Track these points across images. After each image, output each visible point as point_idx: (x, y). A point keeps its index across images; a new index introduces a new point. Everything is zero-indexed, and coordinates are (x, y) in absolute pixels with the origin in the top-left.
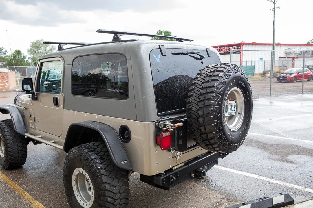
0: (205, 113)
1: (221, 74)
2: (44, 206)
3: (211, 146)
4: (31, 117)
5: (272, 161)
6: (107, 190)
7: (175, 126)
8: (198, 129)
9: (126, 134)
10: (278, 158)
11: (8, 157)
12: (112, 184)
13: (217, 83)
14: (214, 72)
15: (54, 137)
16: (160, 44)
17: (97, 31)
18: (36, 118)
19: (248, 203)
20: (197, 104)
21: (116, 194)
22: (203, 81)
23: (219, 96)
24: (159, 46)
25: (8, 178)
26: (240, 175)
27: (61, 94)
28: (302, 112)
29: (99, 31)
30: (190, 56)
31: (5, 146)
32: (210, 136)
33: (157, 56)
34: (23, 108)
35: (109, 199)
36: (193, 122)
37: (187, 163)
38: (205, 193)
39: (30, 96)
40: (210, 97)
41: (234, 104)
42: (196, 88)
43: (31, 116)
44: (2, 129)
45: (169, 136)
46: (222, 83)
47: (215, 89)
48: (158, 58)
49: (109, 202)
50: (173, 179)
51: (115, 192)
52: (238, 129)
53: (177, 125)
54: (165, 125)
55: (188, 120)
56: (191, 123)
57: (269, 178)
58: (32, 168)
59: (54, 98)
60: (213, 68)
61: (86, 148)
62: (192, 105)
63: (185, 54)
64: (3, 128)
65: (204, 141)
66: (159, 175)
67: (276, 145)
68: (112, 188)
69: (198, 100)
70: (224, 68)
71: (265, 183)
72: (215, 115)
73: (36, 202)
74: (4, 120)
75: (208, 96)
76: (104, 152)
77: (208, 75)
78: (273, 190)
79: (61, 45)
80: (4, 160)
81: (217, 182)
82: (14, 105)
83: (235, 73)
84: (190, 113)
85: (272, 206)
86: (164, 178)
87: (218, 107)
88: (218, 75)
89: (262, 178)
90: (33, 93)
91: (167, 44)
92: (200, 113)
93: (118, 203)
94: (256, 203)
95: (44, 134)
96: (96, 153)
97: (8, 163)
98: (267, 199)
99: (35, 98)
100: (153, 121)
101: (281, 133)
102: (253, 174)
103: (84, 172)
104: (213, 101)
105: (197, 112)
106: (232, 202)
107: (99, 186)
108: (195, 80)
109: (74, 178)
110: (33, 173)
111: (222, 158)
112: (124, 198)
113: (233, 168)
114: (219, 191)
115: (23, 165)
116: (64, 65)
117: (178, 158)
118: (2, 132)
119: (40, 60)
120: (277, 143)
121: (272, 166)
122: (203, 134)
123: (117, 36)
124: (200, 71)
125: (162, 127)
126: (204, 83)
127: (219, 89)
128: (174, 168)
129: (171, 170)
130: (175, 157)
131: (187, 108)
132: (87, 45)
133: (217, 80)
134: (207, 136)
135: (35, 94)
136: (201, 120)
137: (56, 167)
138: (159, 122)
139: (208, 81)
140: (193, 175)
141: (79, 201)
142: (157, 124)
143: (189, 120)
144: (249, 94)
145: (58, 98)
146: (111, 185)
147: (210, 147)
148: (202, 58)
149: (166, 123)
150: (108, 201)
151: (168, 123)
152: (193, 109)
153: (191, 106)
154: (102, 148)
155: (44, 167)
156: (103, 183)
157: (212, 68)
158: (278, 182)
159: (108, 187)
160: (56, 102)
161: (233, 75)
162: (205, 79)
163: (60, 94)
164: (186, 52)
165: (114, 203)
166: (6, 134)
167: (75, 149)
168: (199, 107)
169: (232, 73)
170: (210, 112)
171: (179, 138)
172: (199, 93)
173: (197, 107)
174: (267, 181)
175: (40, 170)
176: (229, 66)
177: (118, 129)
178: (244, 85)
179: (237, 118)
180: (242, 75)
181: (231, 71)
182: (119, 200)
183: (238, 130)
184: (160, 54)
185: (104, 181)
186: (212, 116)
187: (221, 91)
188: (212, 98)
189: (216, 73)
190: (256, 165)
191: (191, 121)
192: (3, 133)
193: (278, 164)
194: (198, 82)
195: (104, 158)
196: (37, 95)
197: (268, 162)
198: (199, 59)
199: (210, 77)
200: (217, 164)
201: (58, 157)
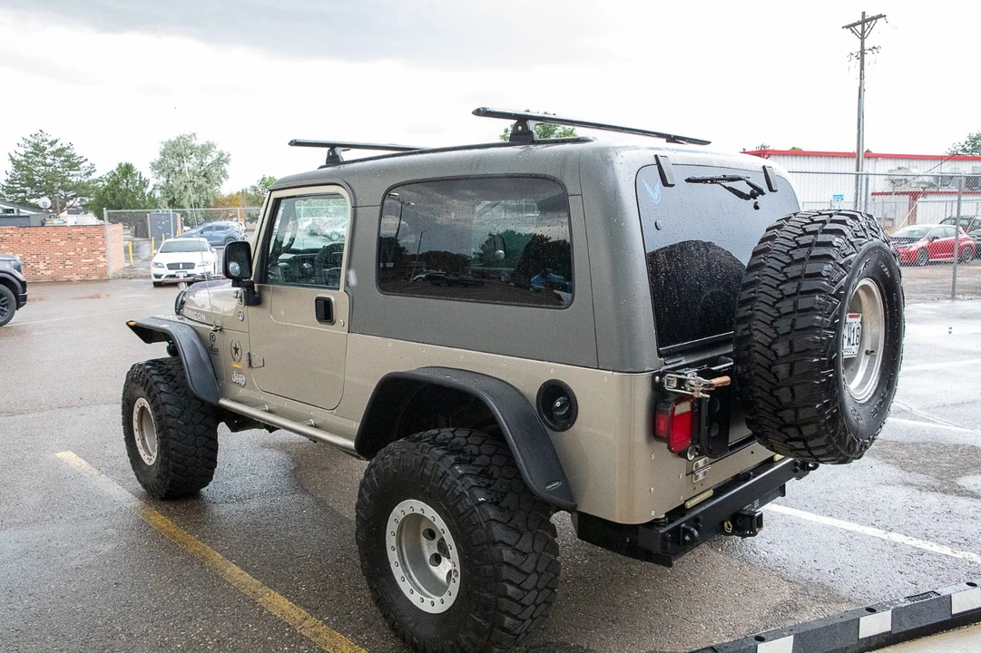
0: (796, 350)
1: (836, 240)
2: (295, 603)
3: (802, 443)
4: (236, 352)
5: (910, 490)
6: (508, 564)
7: (711, 385)
8: (771, 393)
9: (558, 404)
10: (927, 481)
11: (167, 463)
12: (517, 547)
13: (830, 266)
14: (815, 233)
15: (312, 411)
16: (659, 153)
17: (473, 113)
18: (252, 358)
19: (884, 608)
20: (769, 322)
21: (528, 574)
22: (786, 259)
23: (835, 301)
24: (656, 156)
25: (170, 522)
26: (831, 529)
27: (342, 290)
28: (964, 353)
29: (481, 112)
30: (725, 187)
31: (161, 433)
32: (804, 414)
33: (653, 188)
34: (212, 328)
35: (511, 590)
36: (756, 374)
37: (719, 491)
38: (745, 578)
39: (237, 292)
40: (812, 305)
41: (855, 326)
42: (767, 280)
43: (239, 351)
44: (152, 387)
45: (688, 413)
46: (841, 266)
47: (825, 283)
48: (654, 190)
49: (510, 598)
50: (692, 535)
51: (527, 571)
52: (870, 396)
53: (717, 381)
54: (681, 383)
55: (739, 369)
56: (747, 376)
57: (917, 538)
58: (230, 497)
59: (318, 300)
60: (809, 224)
61: (435, 443)
62: (754, 327)
63: (713, 181)
64: (156, 383)
65: (784, 430)
66: (655, 523)
67: (913, 444)
68: (520, 558)
69: (772, 312)
70: (843, 222)
71: (909, 552)
72: (824, 356)
73: (268, 592)
74: (153, 361)
75: (804, 303)
76: (489, 456)
77: (801, 243)
78: (938, 572)
79: (338, 150)
80: (154, 473)
81: (771, 546)
82: (175, 318)
83: (870, 237)
84: (748, 348)
85: (950, 618)
86: (668, 531)
87: (832, 334)
88: (829, 244)
89: (897, 537)
90: (249, 287)
91: (673, 153)
92: (782, 349)
93: (532, 599)
94: (906, 607)
95: (275, 402)
96: (468, 458)
97: (169, 481)
98: (934, 597)
99: (253, 299)
100: (646, 369)
101: (919, 412)
102: (868, 525)
103: (430, 513)
104: (820, 315)
105: (769, 347)
106: (829, 605)
107: (484, 549)
108: (759, 257)
109: (392, 527)
110: (237, 511)
111: (799, 478)
112: (546, 587)
113: (805, 508)
114: (783, 571)
115: (204, 490)
116: (355, 207)
117: (700, 475)
118: (152, 395)
119: (271, 191)
120: (913, 440)
121: (917, 504)
122: (784, 409)
123: (525, 127)
124: (768, 230)
125: (671, 386)
126: (788, 265)
127: (836, 283)
128: (689, 505)
129: (681, 510)
130: (693, 473)
131: (739, 334)
132: (415, 153)
133: (830, 257)
134: (796, 415)
135: (256, 289)
136: (782, 370)
137: (297, 495)
138: (662, 375)
139: (801, 260)
140: (728, 526)
141: (407, 593)
142: (657, 378)
143: (743, 368)
144: (898, 297)
145: (333, 299)
146: (517, 550)
147: (799, 445)
148: (757, 192)
149: (686, 375)
150: (509, 594)
151: (691, 375)
152: (758, 336)
153: (748, 328)
154: (480, 445)
155: (262, 495)
156: (495, 543)
157: (806, 224)
158: (947, 550)
159: (507, 555)
160: (325, 311)
161: (867, 244)
162: (790, 253)
163: (338, 289)
164: (719, 174)
165: (523, 601)
166: (163, 401)
167: (398, 446)
168: (776, 332)
169: (863, 237)
170: (812, 347)
171: (712, 419)
172: (777, 294)
173: (770, 332)
174: (914, 547)
175: (254, 505)
176: (854, 218)
177: (532, 391)
178: (887, 273)
179: (864, 364)
180: (886, 244)
181: (863, 234)
182: (534, 593)
183: (870, 400)
184: (660, 181)
185: (497, 539)
186: (815, 360)
187: (841, 288)
188: (817, 306)
189: (821, 238)
190: (868, 499)
191: (748, 371)
192: (155, 396)
193: (932, 499)
194: (772, 263)
195: (492, 474)
196: (260, 293)
197: (901, 495)
198: (746, 197)
199: (806, 249)
200: (784, 495)
201: (295, 469)
